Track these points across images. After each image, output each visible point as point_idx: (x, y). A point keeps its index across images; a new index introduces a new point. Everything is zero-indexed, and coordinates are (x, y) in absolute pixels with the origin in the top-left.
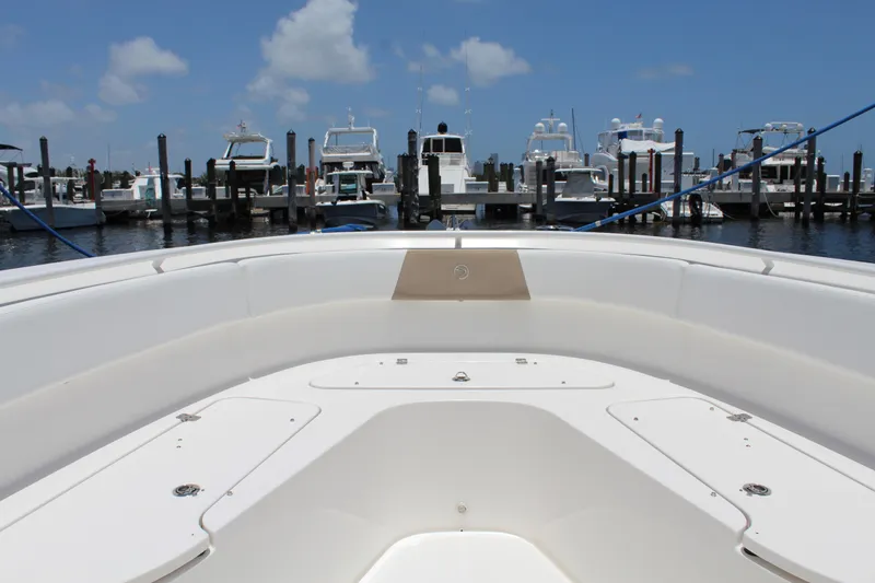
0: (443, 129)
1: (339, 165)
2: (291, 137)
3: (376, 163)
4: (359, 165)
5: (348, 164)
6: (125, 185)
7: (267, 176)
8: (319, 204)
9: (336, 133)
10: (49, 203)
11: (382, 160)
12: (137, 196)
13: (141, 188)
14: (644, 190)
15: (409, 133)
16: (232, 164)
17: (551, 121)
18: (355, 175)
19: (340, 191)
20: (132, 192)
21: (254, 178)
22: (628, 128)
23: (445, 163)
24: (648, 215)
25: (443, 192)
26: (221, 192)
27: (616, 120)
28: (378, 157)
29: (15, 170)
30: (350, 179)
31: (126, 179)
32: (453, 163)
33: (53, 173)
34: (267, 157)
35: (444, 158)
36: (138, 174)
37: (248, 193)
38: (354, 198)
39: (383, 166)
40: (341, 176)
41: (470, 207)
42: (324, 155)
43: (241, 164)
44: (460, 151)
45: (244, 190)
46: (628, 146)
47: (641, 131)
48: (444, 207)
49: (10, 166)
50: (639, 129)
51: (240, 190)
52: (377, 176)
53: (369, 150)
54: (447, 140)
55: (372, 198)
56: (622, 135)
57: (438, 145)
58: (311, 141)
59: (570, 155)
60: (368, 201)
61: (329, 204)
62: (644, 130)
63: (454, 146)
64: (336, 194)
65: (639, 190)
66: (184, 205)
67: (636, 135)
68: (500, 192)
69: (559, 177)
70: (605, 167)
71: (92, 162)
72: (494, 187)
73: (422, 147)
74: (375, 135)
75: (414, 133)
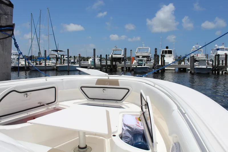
0: (167, 48)
1: (138, 57)
2: (125, 50)
3: (150, 56)
4: (143, 57)
5: (141, 57)
7: (122, 59)
8: (133, 67)
9: (140, 49)
10: (68, 65)
12: (90, 63)
13: (91, 61)
14: (223, 65)
16: (112, 56)
17: (197, 46)
18: (142, 60)
19: (138, 63)
20: (88, 62)
21: (119, 60)
22: (220, 47)
23: (167, 57)
24: (224, 72)
25: (165, 64)
26: (109, 63)
27: (216, 45)
28: (150, 55)
29: (62, 56)
30: (141, 60)
31: (87, 59)
32: (169, 57)
33: (71, 57)
34: (122, 54)
35: (167, 55)
36: (91, 58)
37: (116, 63)
38: (142, 65)
40: (139, 60)
41: (174, 69)
42: (136, 54)
43: (114, 56)
44: (172, 54)
45: (115, 62)
46: (219, 52)
47: (224, 48)
48: (166, 68)
49: (61, 55)
50: (223, 48)
51: (113, 62)
52: (150, 60)
53: (147, 53)
54: (168, 50)
55: (147, 65)
56: (218, 49)
57: (166, 52)
58: (131, 50)
59: (202, 55)
60: (146, 66)
61: (135, 67)
62: (225, 48)
63: (170, 52)
64: (137, 64)
65: (221, 65)
66: (100, 66)
67: (222, 49)
68: (182, 64)
69: (197, 61)
70: (213, 58)
71: (79, 55)
72: (180, 63)
73: (162, 52)
74: (149, 49)
75: (157, 49)
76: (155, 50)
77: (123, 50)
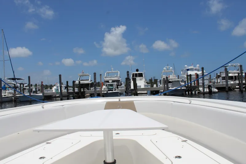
0: (137, 70)
1: (108, 82)
2: (95, 74)
3: (120, 81)
4: (113, 81)
5: (110, 81)
6: (51, 88)
7: (90, 85)
8: (103, 92)
9: (108, 73)
10: (30, 94)
11: (121, 80)
12: (54, 91)
13: (55, 89)
14: (195, 84)
15: (127, 72)
16: (79, 82)
17: (168, 67)
19: (108, 89)
20: (53, 90)
21: (87, 86)
22: (189, 68)
23: (138, 80)
24: (196, 92)
25: (138, 88)
26: (76, 90)
27: (186, 66)
28: (120, 79)
29: (22, 85)
30: (112, 85)
31: (51, 87)
32: (140, 80)
33: (32, 85)
34: (90, 80)
35: (138, 79)
36: (54, 85)
37: (84, 90)
38: (112, 91)
39: (122, 81)
40: (108, 84)
41: (146, 92)
42: (105, 79)
43: (82, 82)
44: (143, 76)
45: (83, 89)
46: (190, 73)
47: (193, 69)
48: (138, 92)
50: (193, 68)
51: (82, 89)
52: (120, 84)
53: (117, 77)
54: (139, 73)
55: (117, 90)
56: (188, 70)
57: (136, 75)
58: (101, 75)
59: (173, 76)
61: (106, 92)
62: (194, 68)
63: (141, 75)
64: (107, 90)
65: (193, 85)
66: (66, 94)
67: (192, 70)
68: (154, 87)
69: (170, 82)
70: (184, 79)
71: (42, 82)
72: (152, 86)
73: (132, 76)
74: (119, 73)
75: (129, 72)
76: (127, 73)
77: (90, 76)
